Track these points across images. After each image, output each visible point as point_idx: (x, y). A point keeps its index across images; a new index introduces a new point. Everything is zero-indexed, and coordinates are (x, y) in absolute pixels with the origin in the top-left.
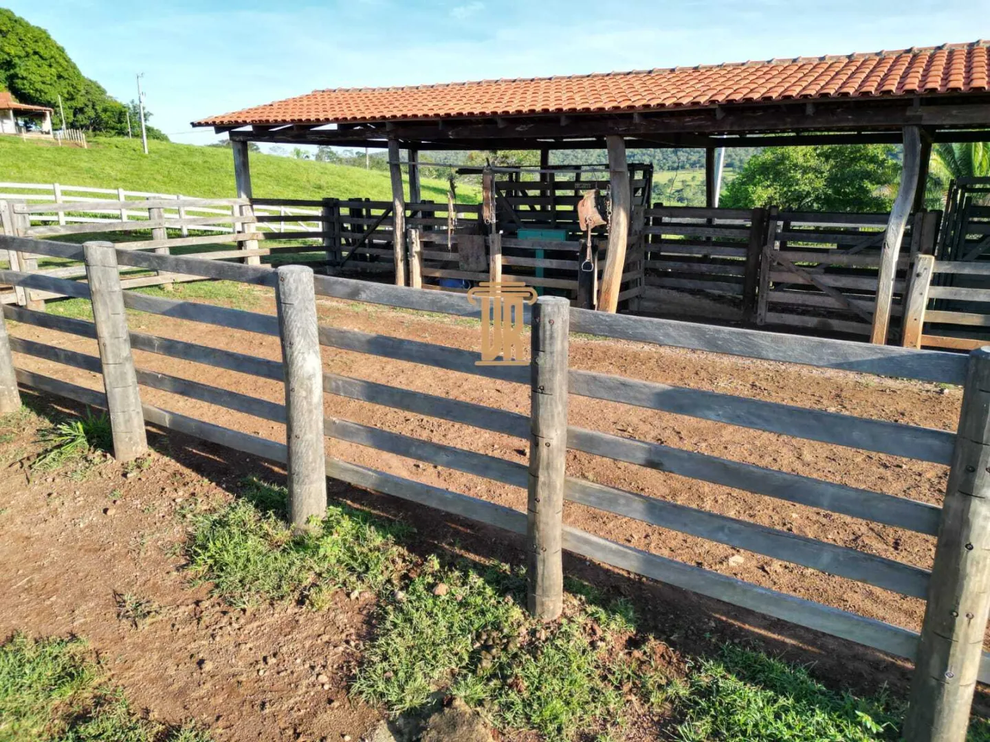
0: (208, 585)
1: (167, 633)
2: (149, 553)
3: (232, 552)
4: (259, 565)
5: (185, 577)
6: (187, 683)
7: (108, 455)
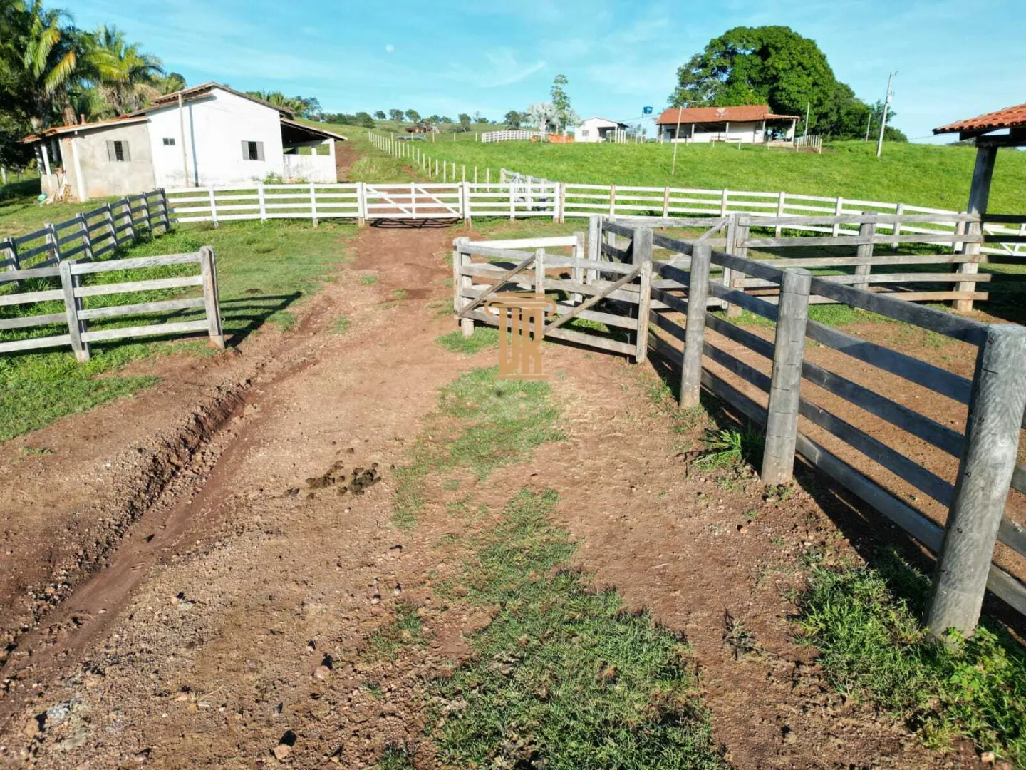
0: (815, 650)
1: (762, 679)
2: (766, 588)
3: (847, 626)
4: (874, 657)
5: (793, 629)
6: (767, 744)
7: (756, 473)
